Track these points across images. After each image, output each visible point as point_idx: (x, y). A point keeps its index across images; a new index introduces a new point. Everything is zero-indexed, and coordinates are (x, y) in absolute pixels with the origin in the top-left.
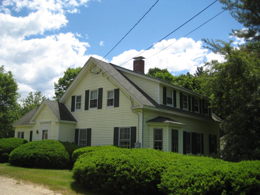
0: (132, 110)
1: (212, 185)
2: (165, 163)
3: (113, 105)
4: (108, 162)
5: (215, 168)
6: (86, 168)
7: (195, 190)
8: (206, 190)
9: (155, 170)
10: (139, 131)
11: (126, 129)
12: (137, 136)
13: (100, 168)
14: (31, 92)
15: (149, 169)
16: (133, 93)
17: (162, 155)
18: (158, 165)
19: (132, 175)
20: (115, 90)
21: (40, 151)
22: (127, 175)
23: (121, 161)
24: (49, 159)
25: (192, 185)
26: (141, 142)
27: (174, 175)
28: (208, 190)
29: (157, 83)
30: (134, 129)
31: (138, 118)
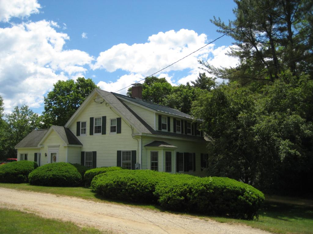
0: (133, 136)
1: (182, 191)
2: (158, 180)
3: (116, 131)
4: (122, 180)
5: (185, 182)
6: (107, 184)
7: (173, 194)
8: (179, 194)
9: (151, 184)
10: (139, 154)
11: (128, 153)
12: (137, 158)
13: (117, 184)
14: (17, 107)
15: (148, 184)
16: (133, 123)
17: (156, 174)
18: (154, 181)
19: (138, 187)
20: (117, 118)
21: (57, 172)
22: (134, 188)
23: (130, 179)
24: (65, 179)
25: (172, 191)
26: (140, 163)
27: (163, 187)
28: (180, 193)
29: (154, 112)
30: (134, 153)
31: (137, 143)
